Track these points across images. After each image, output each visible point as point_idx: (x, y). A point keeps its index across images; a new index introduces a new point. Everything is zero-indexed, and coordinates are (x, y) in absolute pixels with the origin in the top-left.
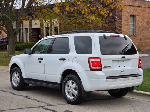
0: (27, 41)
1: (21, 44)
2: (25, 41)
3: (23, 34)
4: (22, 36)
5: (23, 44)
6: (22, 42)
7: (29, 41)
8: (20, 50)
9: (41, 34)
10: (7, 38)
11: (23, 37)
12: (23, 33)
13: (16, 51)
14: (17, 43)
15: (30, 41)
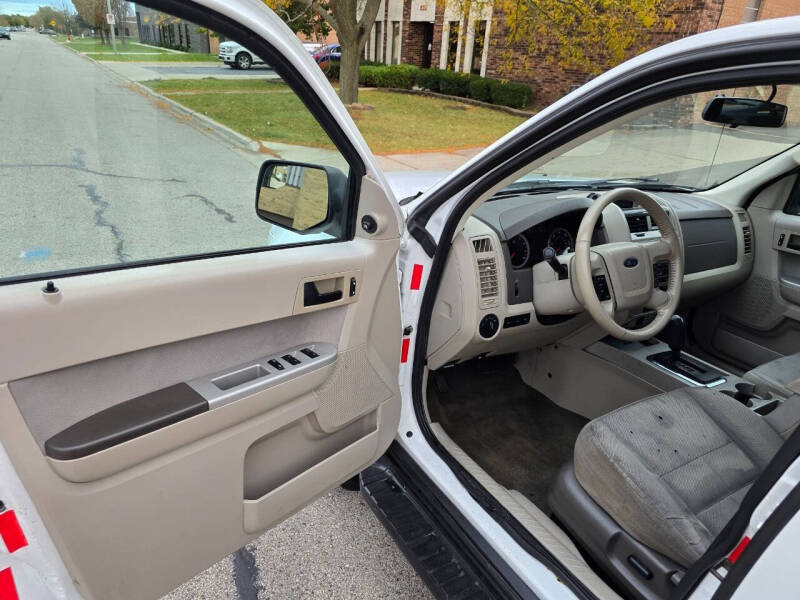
0: (394, 61)
1: (378, 69)
2: (389, 61)
3: (385, 39)
4: (382, 45)
5: (384, 69)
6: (382, 61)
7: (399, 62)
8: (375, 86)
9: (434, 41)
10: (338, 50)
11: (385, 48)
12: (385, 34)
13: (360, 89)
14: (369, 63)
15: (401, 60)
